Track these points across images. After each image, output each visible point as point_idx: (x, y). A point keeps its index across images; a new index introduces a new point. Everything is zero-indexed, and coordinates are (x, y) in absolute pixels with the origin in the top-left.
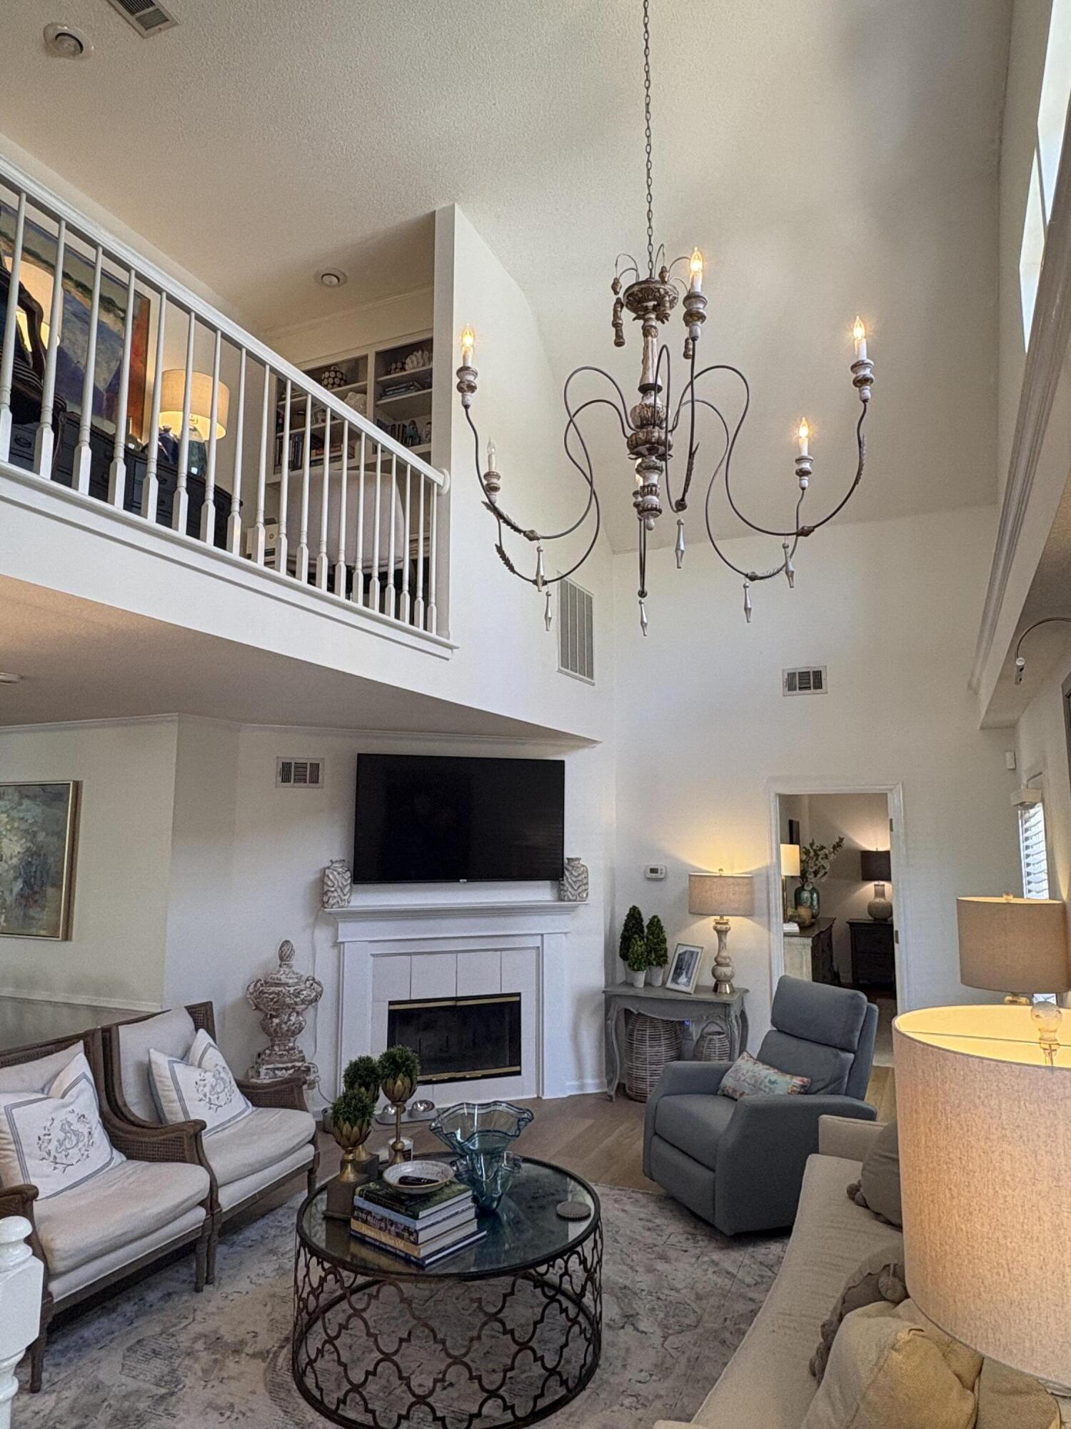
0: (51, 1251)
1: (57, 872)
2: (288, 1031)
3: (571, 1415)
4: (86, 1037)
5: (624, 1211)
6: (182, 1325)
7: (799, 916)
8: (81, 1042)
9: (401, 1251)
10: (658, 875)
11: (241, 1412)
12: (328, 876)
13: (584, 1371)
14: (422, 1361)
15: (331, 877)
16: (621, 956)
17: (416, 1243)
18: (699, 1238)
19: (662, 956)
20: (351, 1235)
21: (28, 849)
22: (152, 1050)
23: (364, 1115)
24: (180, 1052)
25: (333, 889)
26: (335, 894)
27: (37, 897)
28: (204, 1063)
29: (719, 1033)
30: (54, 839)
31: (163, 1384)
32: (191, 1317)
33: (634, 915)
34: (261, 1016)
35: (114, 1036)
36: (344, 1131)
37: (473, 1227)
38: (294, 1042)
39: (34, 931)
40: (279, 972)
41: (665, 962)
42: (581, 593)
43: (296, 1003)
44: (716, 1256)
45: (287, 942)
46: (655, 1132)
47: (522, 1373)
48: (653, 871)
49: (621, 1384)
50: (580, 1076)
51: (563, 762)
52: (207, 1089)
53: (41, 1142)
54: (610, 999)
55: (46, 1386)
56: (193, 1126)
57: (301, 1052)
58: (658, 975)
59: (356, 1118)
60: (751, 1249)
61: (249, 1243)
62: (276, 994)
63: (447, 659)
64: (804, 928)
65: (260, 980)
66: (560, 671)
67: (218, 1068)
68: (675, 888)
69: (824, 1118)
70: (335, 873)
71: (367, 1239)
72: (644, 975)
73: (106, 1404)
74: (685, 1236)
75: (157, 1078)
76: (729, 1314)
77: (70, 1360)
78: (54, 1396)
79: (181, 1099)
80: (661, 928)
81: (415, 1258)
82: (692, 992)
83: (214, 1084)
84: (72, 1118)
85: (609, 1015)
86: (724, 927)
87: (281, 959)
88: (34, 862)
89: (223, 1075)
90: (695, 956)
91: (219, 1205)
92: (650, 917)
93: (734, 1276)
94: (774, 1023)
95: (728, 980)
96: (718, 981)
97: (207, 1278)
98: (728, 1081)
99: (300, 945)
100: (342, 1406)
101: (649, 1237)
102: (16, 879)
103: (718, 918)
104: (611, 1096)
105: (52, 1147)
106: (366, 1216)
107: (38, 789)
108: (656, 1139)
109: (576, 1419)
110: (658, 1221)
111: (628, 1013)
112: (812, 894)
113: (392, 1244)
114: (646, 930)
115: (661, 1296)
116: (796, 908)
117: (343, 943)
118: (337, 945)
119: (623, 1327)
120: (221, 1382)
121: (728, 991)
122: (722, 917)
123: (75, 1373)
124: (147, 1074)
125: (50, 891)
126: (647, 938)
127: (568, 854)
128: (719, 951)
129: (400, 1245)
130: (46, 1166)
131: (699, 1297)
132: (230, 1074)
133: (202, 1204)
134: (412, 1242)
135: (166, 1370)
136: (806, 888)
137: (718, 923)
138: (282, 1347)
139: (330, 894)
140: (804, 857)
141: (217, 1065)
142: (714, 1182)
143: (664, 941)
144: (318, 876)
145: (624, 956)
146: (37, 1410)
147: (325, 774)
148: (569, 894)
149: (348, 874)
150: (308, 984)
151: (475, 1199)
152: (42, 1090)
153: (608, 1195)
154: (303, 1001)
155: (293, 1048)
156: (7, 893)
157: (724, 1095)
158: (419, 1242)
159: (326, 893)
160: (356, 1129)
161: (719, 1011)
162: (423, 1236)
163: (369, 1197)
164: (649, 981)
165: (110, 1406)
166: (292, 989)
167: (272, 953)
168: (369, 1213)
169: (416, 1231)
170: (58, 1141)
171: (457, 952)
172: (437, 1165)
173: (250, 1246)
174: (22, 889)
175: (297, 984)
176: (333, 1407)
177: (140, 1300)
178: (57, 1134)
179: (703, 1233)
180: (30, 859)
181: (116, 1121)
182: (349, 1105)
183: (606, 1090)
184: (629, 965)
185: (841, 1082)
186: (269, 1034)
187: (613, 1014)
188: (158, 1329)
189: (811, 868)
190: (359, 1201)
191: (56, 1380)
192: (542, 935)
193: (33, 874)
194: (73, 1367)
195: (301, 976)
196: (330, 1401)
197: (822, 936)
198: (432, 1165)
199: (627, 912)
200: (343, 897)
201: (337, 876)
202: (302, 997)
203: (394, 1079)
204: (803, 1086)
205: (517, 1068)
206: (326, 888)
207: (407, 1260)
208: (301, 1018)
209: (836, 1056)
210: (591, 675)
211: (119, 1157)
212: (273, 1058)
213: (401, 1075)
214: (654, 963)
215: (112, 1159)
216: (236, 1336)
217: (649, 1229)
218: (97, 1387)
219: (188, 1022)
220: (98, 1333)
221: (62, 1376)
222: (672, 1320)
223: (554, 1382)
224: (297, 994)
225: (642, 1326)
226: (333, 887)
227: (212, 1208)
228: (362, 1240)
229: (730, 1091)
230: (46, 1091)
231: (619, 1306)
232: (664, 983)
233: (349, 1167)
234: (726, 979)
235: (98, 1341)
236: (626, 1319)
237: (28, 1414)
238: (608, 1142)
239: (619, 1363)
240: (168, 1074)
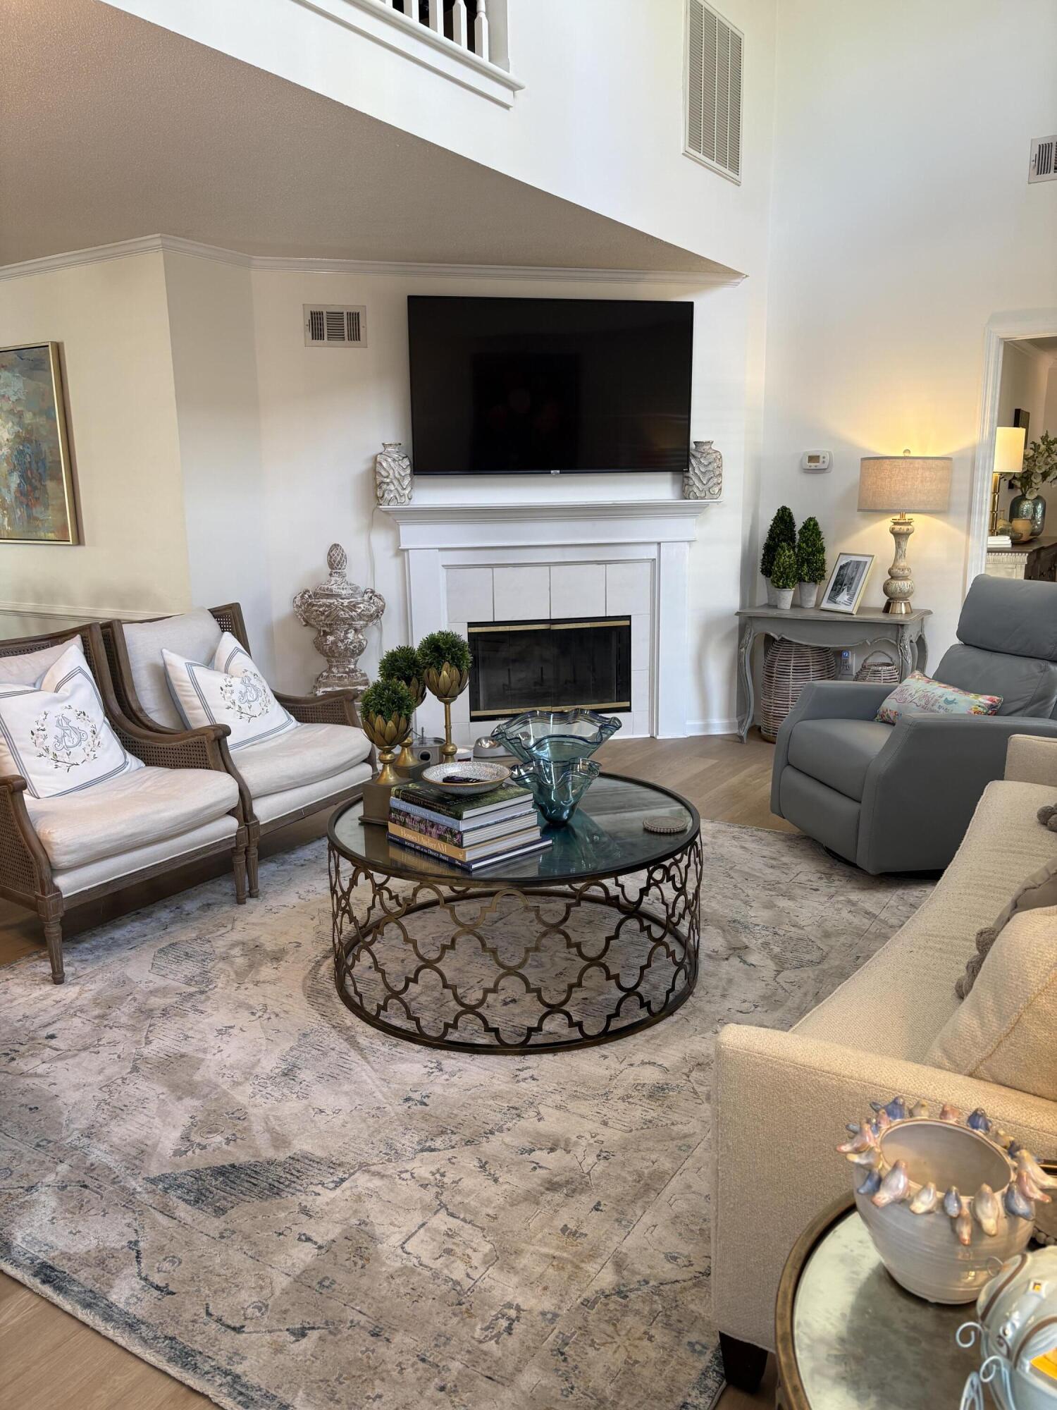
0: (49, 843)
1: (53, 462)
2: (346, 649)
3: (653, 1037)
4: (84, 632)
5: (743, 847)
6: (219, 933)
7: (1013, 530)
8: (78, 638)
9: (443, 855)
10: (820, 465)
11: (274, 1013)
12: (381, 464)
13: (671, 997)
14: (483, 977)
15: (384, 464)
16: (762, 571)
17: (460, 845)
18: (836, 878)
19: (817, 570)
20: (391, 840)
21: (17, 435)
22: (164, 650)
23: (400, 708)
24: (204, 656)
25: (388, 480)
26: (392, 487)
27: (37, 494)
28: (231, 668)
29: (888, 665)
30: (41, 420)
31: (193, 983)
32: (230, 926)
33: (784, 518)
34: (313, 634)
35: (117, 635)
36: (377, 725)
37: (536, 834)
38: (355, 664)
39: (42, 535)
40: (329, 581)
41: (822, 577)
42: (724, 28)
43: (352, 618)
44: (855, 896)
45: (336, 546)
46: (788, 762)
47: (599, 995)
48: (813, 459)
49: (718, 1013)
50: (705, 712)
51: (691, 304)
52: (235, 697)
53: (34, 737)
54: (746, 621)
55: (70, 979)
56: (214, 730)
57: (364, 675)
58: (811, 595)
59: (391, 712)
60: (900, 892)
61: (302, 862)
62: (327, 606)
63: (507, 107)
64: (1018, 543)
65: (308, 591)
66: (686, 154)
67: (248, 674)
68: (843, 480)
69: (1018, 737)
70: (389, 460)
71: (406, 843)
72: (792, 592)
73: (130, 997)
74: (819, 875)
75: (174, 682)
76: (861, 953)
77: (99, 957)
78: (77, 988)
79: (205, 706)
80: (819, 533)
81: (460, 861)
82: (854, 613)
83: (243, 691)
84: (71, 715)
85: (743, 642)
86: (904, 528)
87: (331, 565)
88: (26, 450)
89: (253, 681)
90: (861, 568)
91: (255, 817)
92: (805, 520)
93: (875, 916)
94: (959, 635)
95: (905, 596)
96: (891, 599)
97: (249, 891)
98: (890, 704)
99: (354, 549)
100: (382, 1012)
101: (772, 875)
102: (11, 472)
103: (897, 517)
104: (741, 737)
105: (50, 742)
106: (404, 819)
107: (13, 355)
108: (788, 770)
109: (658, 1041)
110: (784, 859)
111: (769, 640)
112: (1035, 505)
113: (434, 848)
114: (798, 537)
115: (779, 932)
116: (1011, 521)
117: (407, 550)
118: (401, 552)
119: (727, 959)
120: (256, 985)
121: (904, 612)
122: (902, 516)
123: (101, 969)
124: (163, 677)
125: (50, 485)
126: (799, 546)
127: (694, 437)
128: (896, 560)
129: (443, 848)
130: (47, 764)
131: (827, 935)
132: (265, 683)
133: (231, 813)
134: (456, 845)
135: (198, 971)
136: (1028, 496)
137: (895, 524)
138: (326, 957)
139: (385, 486)
140: (1031, 453)
141: (246, 671)
142: (859, 813)
143: (822, 550)
144: (370, 464)
145: (767, 571)
146: (58, 999)
147: (369, 326)
148: (696, 490)
149: (406, 462)
150: (366, 597)
151: (537, 804)
152: (34, 685)
153: (725, 832)
154: (360, 616)
155: (354, 671)
156: (4, 491)
157: (884, 722)
158: (464, 845)
159: (379, 486)
160: (391, 724)
161: (890, 636)
162: (468, 839)
163: (407, 797)
164: (798, 602)
165: (135, 999)
166: (346, 602)
167: (321, 561)
168: (408, 814)
169: (459, 832)
170: (56, 737)
171: (549, 564)
172: (491, 767)
173: (302, 865)
174: (19, 485)
175: (352, 596)
176: (374, 1013)
177: (178, 908)
178: (53, 731)
179: (841, 873)
180: (21, 448)
181: (130, 725)
182: (380, 696)
183: (736, 731)
184: (773, 582)
185: (1046, 703)
186: (324, 653)
187: (749, 640)
188: (194, 935)
189: (1040, 468)
190: (396, 803)
191: (82, 974)
192: (659, 544)
193: (28, 465)
194: (101, 964)
195: (357, 588)
196: (371, 1008)
197: (1043, 554)
198: (486, 766)
199: (775, 514)
200: (402, 492)
201: (392, 464)
202: (359, 611)
203: (438, 669)
204: (991, 707)
205: (626, 704)
206: (379, 479)
207: (451, 864)
208: (361, 637)
209: (1045, 670)
210: (735, 166)
211: (134, 762)
212: (331, 681)
213: (446, 665)
214: (806, 579)
215: (126, 763)
216: (276, 944)
217: (772, 867)
218: (124, 982)
219: (212, 625)
220: (128, 936)
221: (89, 970)
222: (789, 955)
223: (633, 1002)
224: (353, 607)
225: (752, 959)
226: (387, 477)
227: (246, 820)
228: (401, 844)
229: (892, 716)
230: (38, 685)
231: (724, 937)
232: (818, 605)
233: (388, 768)
234: (901, 595)
235: (129, 942)
236: (731, 952)
237: (49, 1002)
238: (735, 780)
239: (719, 992)
240: (186, 677)
